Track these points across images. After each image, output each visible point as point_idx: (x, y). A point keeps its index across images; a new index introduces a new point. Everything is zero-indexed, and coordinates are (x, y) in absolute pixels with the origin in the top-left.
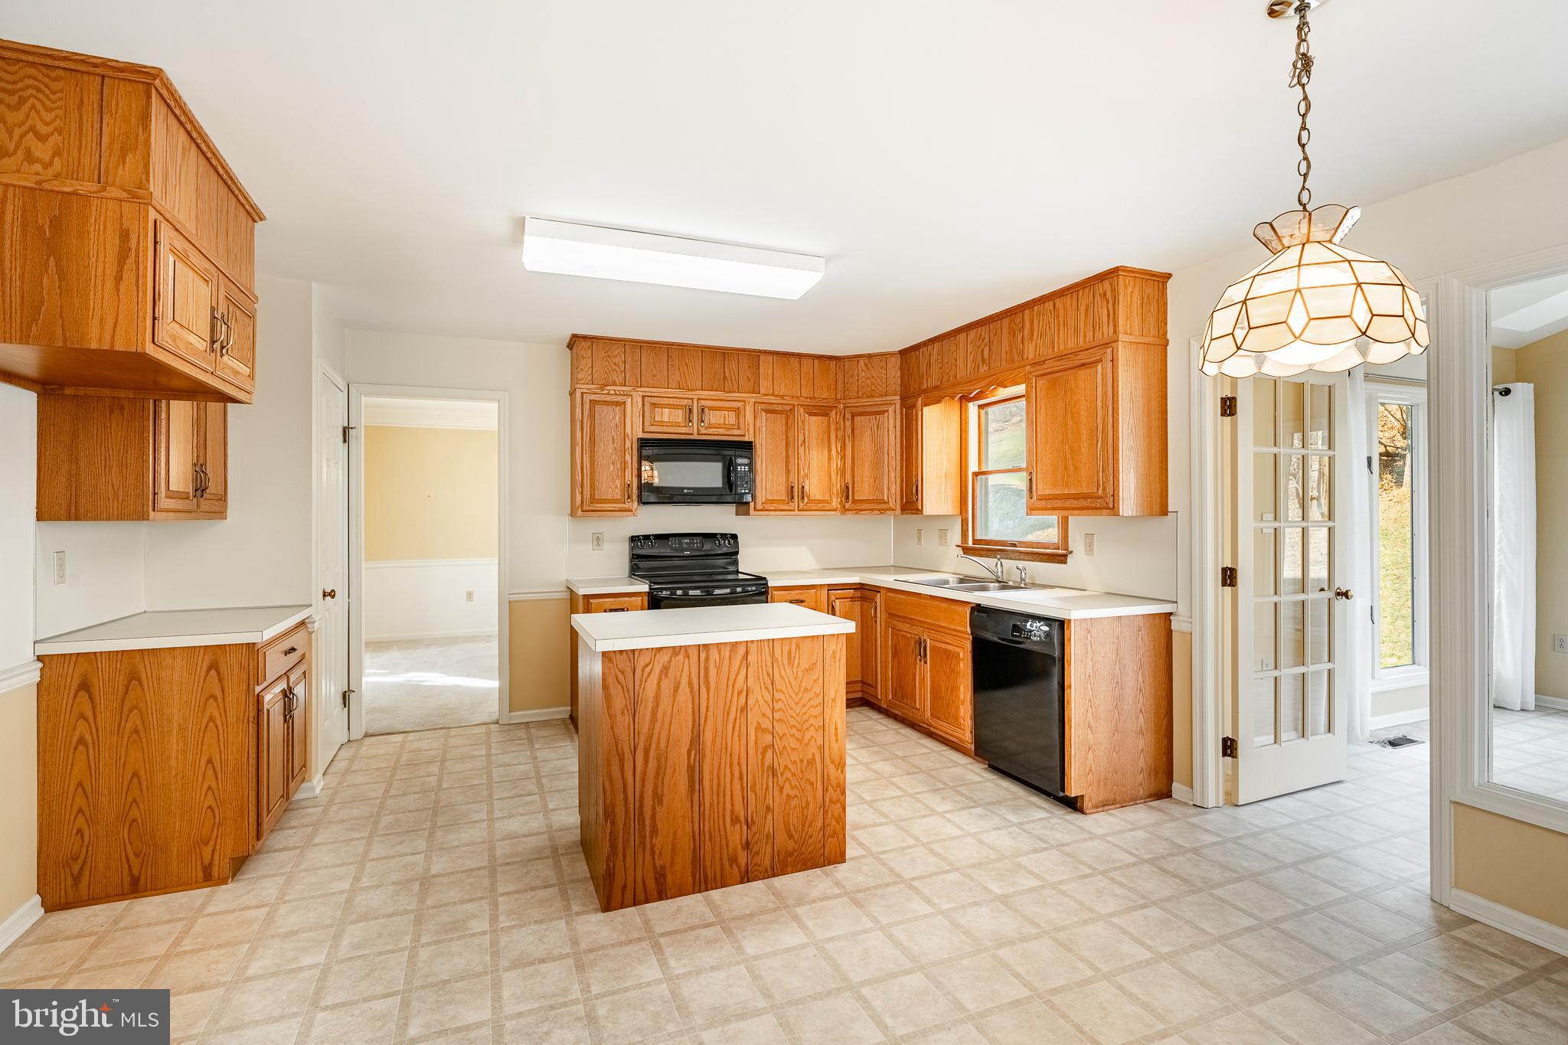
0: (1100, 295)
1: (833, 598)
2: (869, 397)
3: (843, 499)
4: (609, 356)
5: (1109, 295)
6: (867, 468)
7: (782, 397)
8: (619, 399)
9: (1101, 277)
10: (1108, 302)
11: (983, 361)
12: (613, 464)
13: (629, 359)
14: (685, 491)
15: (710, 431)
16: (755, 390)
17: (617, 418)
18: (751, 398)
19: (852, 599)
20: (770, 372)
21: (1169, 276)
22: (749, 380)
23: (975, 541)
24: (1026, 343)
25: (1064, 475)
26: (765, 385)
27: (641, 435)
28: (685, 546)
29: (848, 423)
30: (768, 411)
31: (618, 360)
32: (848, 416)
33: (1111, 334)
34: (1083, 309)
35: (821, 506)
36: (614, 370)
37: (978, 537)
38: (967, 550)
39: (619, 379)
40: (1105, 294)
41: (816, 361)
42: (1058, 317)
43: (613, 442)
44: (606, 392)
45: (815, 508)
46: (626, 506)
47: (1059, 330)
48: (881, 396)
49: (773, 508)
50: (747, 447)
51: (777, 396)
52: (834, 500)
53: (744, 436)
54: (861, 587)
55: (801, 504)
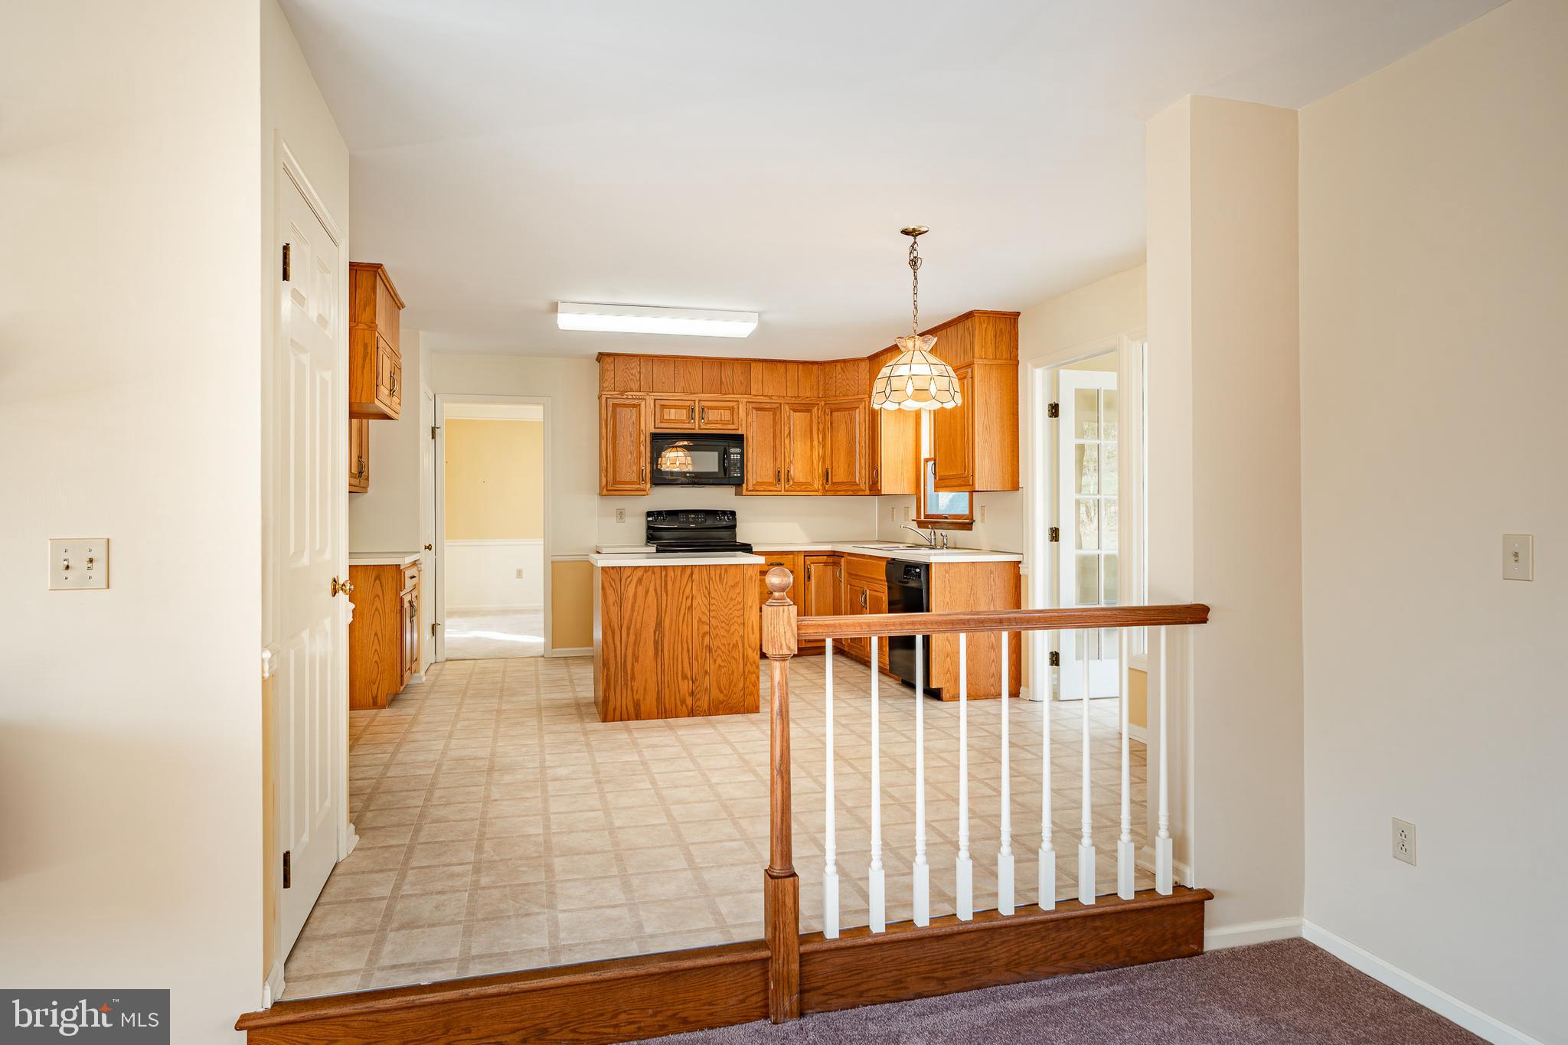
1: (808, 562)
2: (844, 396)
3: (824, 482)
4: (627, 368)
5: (971, 329)
6: (842, 456)
7: (770, 397)
8: (635, 402)
9: (967, 315)
10: (970, 335)
12: (631, 453)
13: (643, 370)
14: (688, 475)
15: (709, 426)
16: (748, 392)
17: (634, 418)
18: (744, 399)
19: (826, 564)
20: (760, 377)
21: (1018, 314)
22: (742, 384)
23: (926, 516)
25: (951, 463)
26: (755, 388)
27: (653, 431)
28: (690, 520)
29: (828, 418)
30: (757, 409)
31: (634, 371)
32: (828, 411)
35: (801, 489)
36: (631, 379)
37: (929, 513)
38: (921, 524)
39: (635, 386)
41: (800, 366)
42: (949, 342)
43: (631, 436)
44: (625, 397)
45: (799, 489)
46: (642, 486)
48: (854, 395)
49: (762, 489)
50: (738, 440)
51: (766, 396)
52: (816, 482)
53: (738, 430)
54: (833, 554)
55: (787, 486)
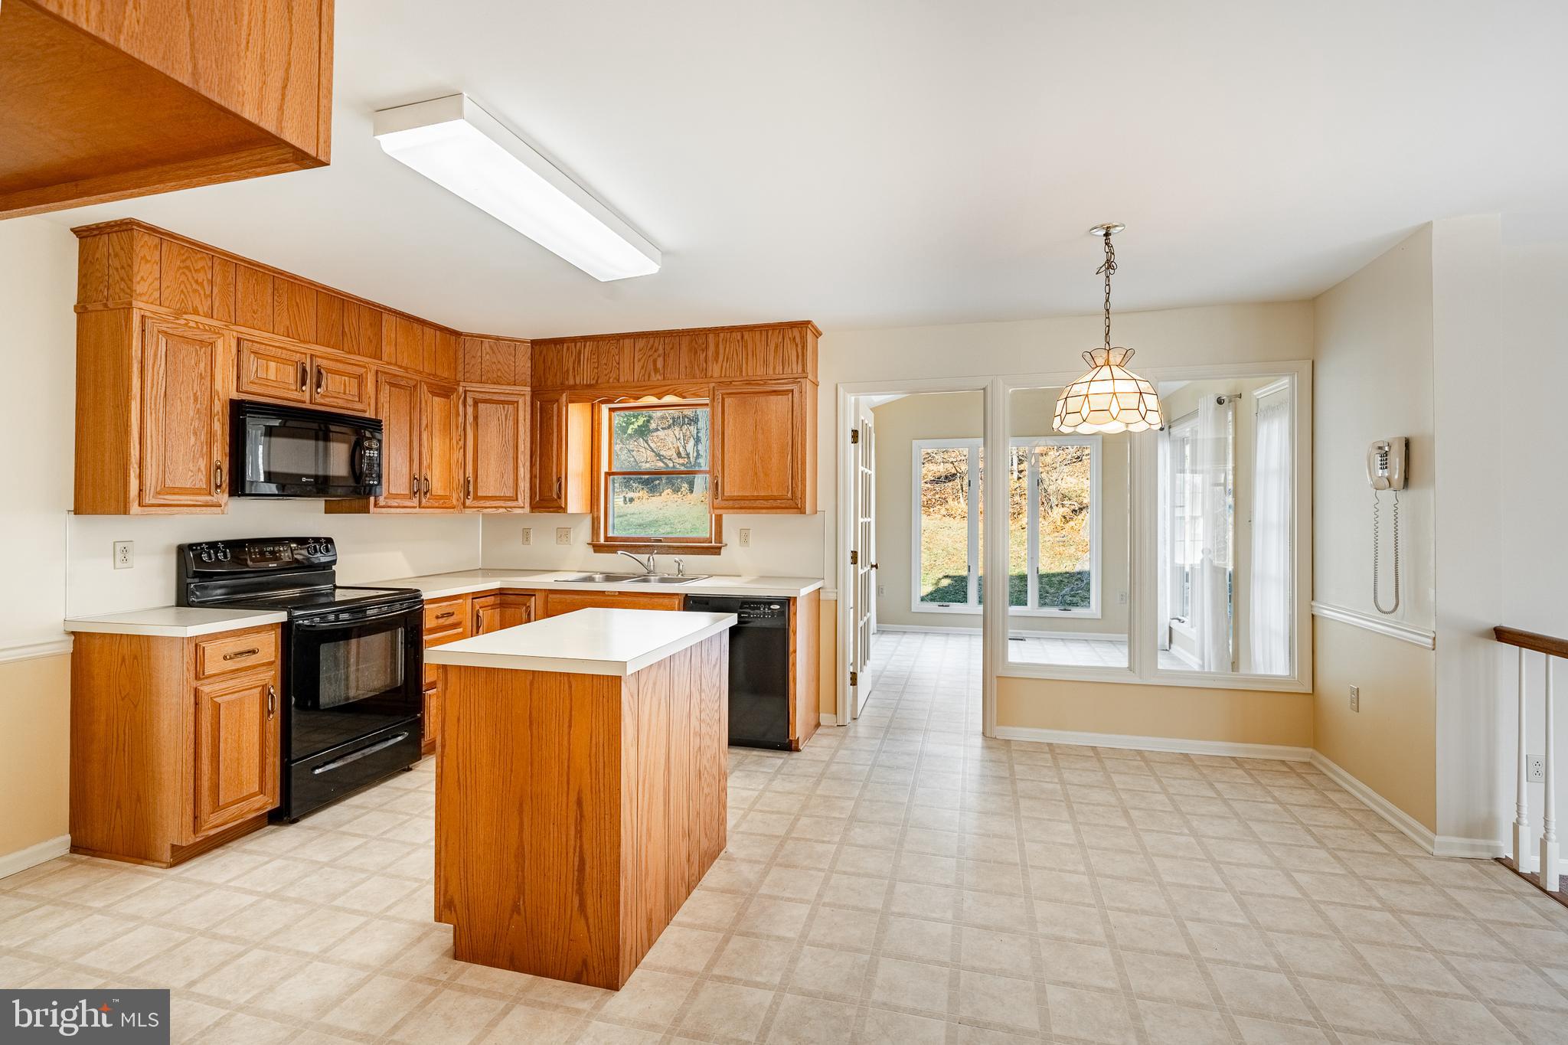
0: (790, 338)
1: (477, 607)
2: (495, 383)
3: (462, 495)
4: (187, 268)
5: (798, 340)
6: (493, 461)
7: (406, 369)
8: (206, 337)
9: (792, 325)
10: (797, 345)
11: (656, 370)
12: (195, 434)
13: (218, 280)
14: (304, 479)
15: (327, 401)
16: (377, 355)
17: (202, 365)
18: (373, 365)
19: (493, 606)
20: (393, 336)
22: (371, 341)
23: (607, 539)
24: (710, 364)
25: (754, 480)
26: (387, 350)
27: (235, 396)
28: (268, 555)
29: (470, 410)
30: (391, 385)
31: (201, 276)
32: (470, 401)
33: (800, 370)
34: (772, 346)
35: (443, 503)
36: (195, 291)
37: (610, 534)
38: (598, 548)
39: (204, 308)
40: (794, 338)
41: (438, 333)
42: (746, 347)
43: (196, 400)
44: (183, 322)
45: (437, 505)
46: (214, 499)
47: (747, 359)
48: (509, 384)
49: (396, 505)
50: (376, 425)
51: (401, 367)
52: (455, 496)
53: (365, 411)
54: (501, 592)
55: (424, 500)
